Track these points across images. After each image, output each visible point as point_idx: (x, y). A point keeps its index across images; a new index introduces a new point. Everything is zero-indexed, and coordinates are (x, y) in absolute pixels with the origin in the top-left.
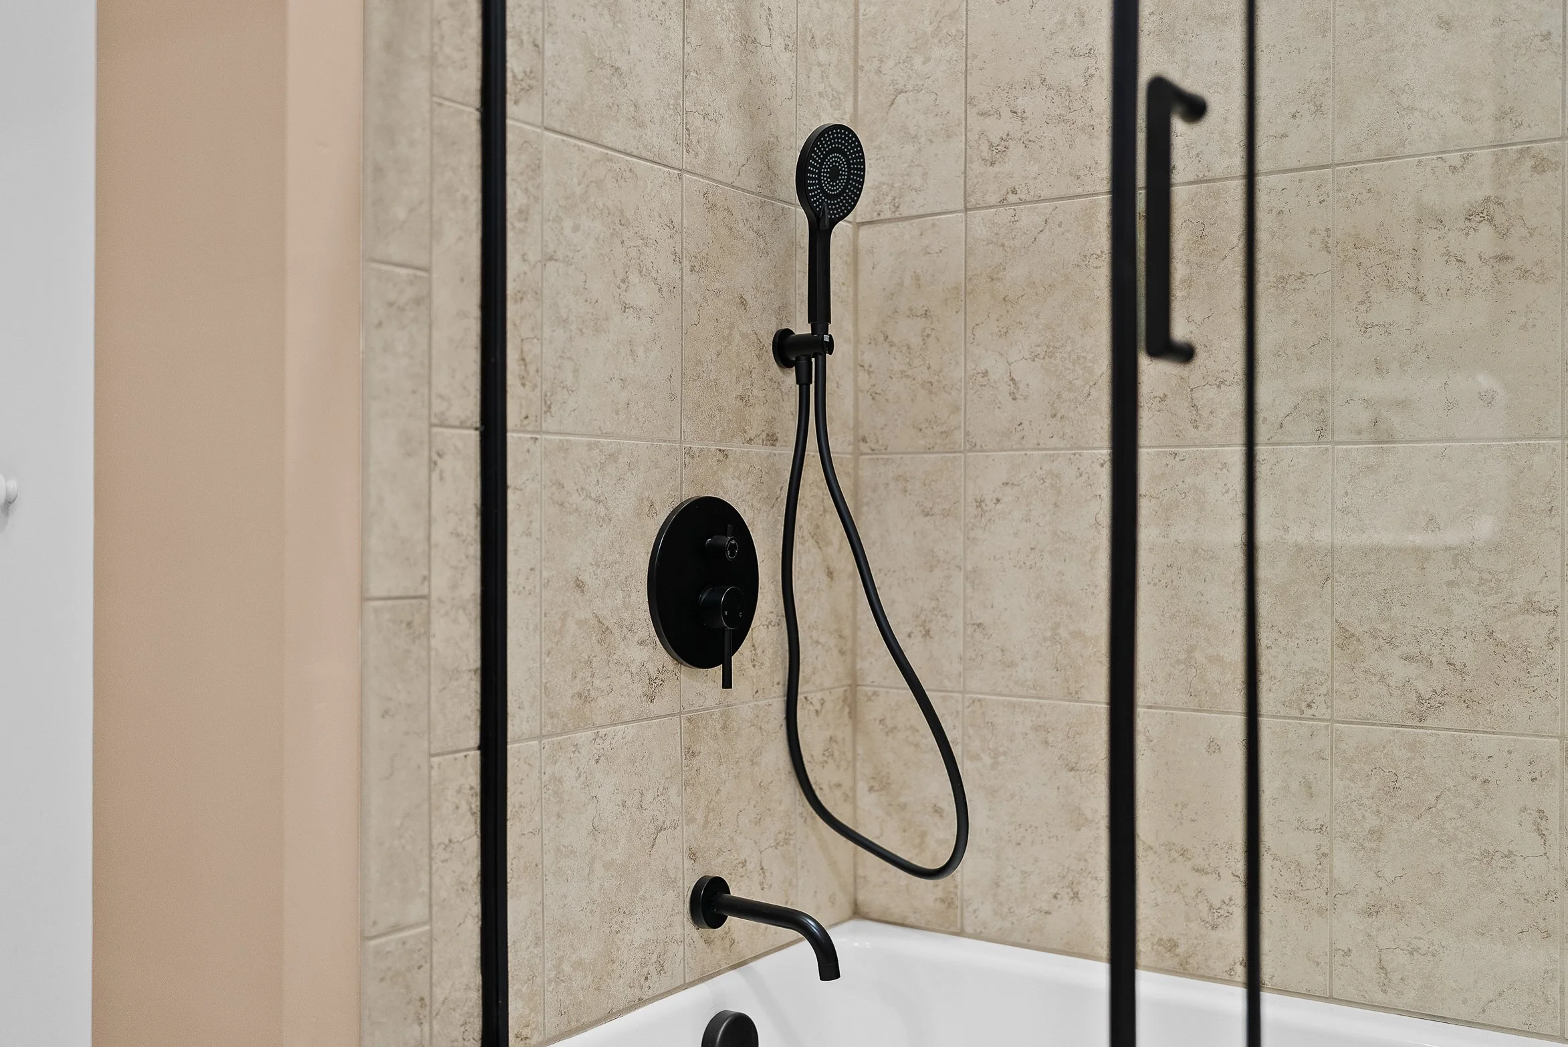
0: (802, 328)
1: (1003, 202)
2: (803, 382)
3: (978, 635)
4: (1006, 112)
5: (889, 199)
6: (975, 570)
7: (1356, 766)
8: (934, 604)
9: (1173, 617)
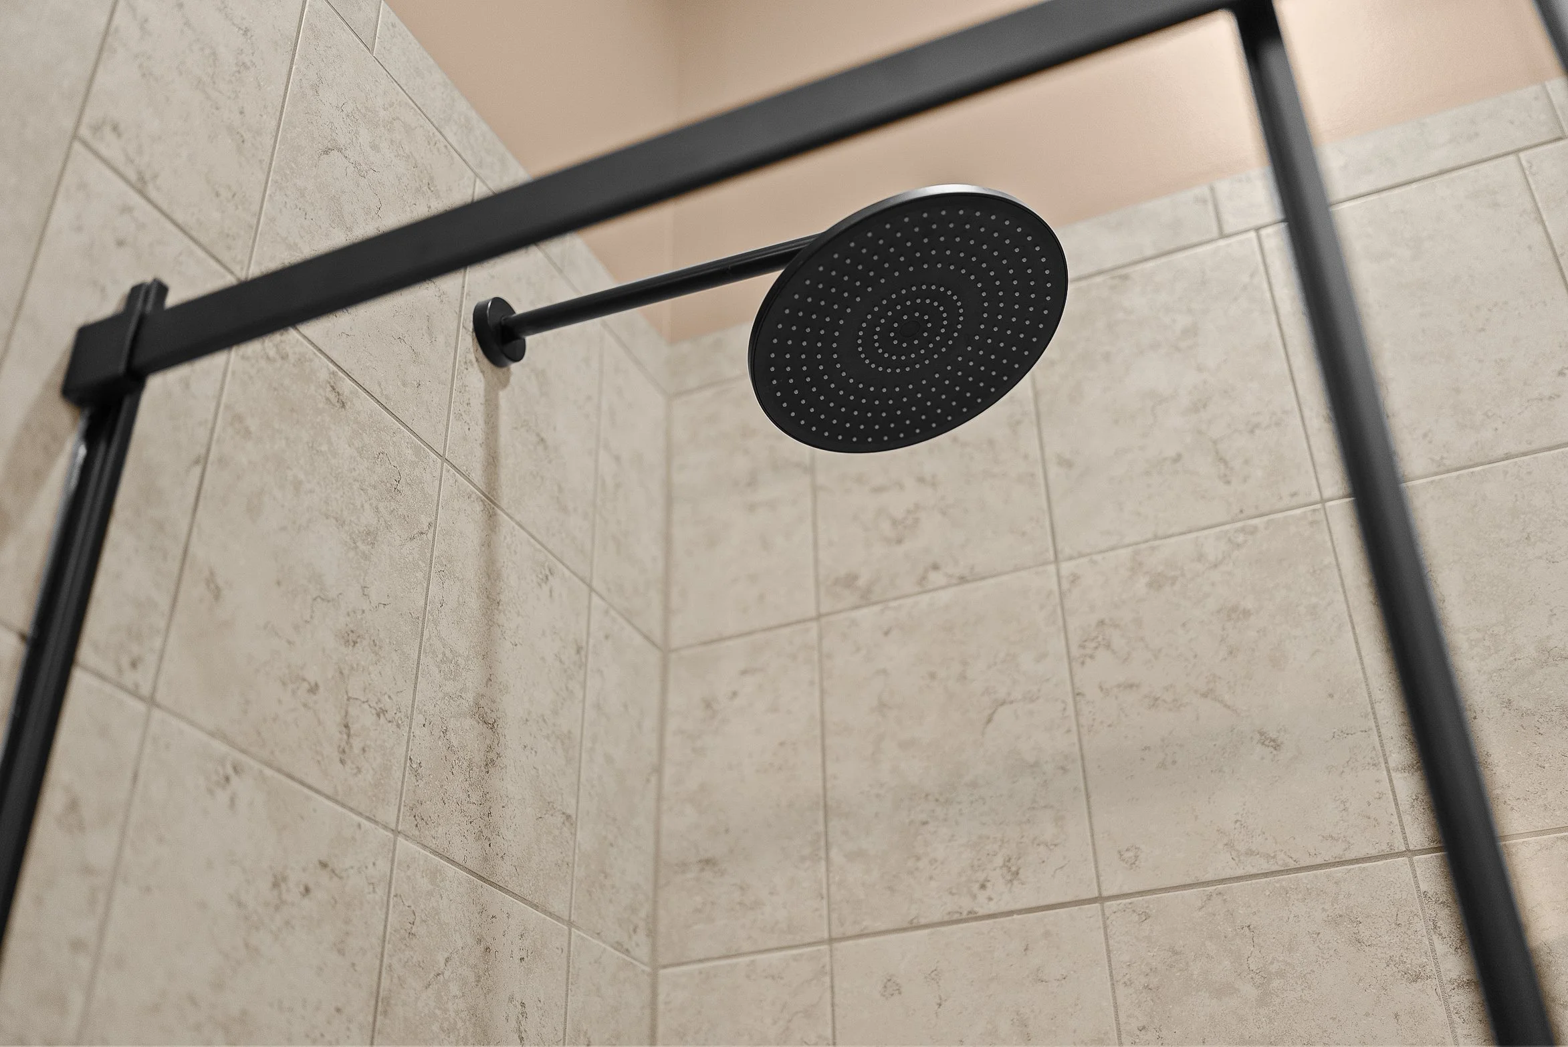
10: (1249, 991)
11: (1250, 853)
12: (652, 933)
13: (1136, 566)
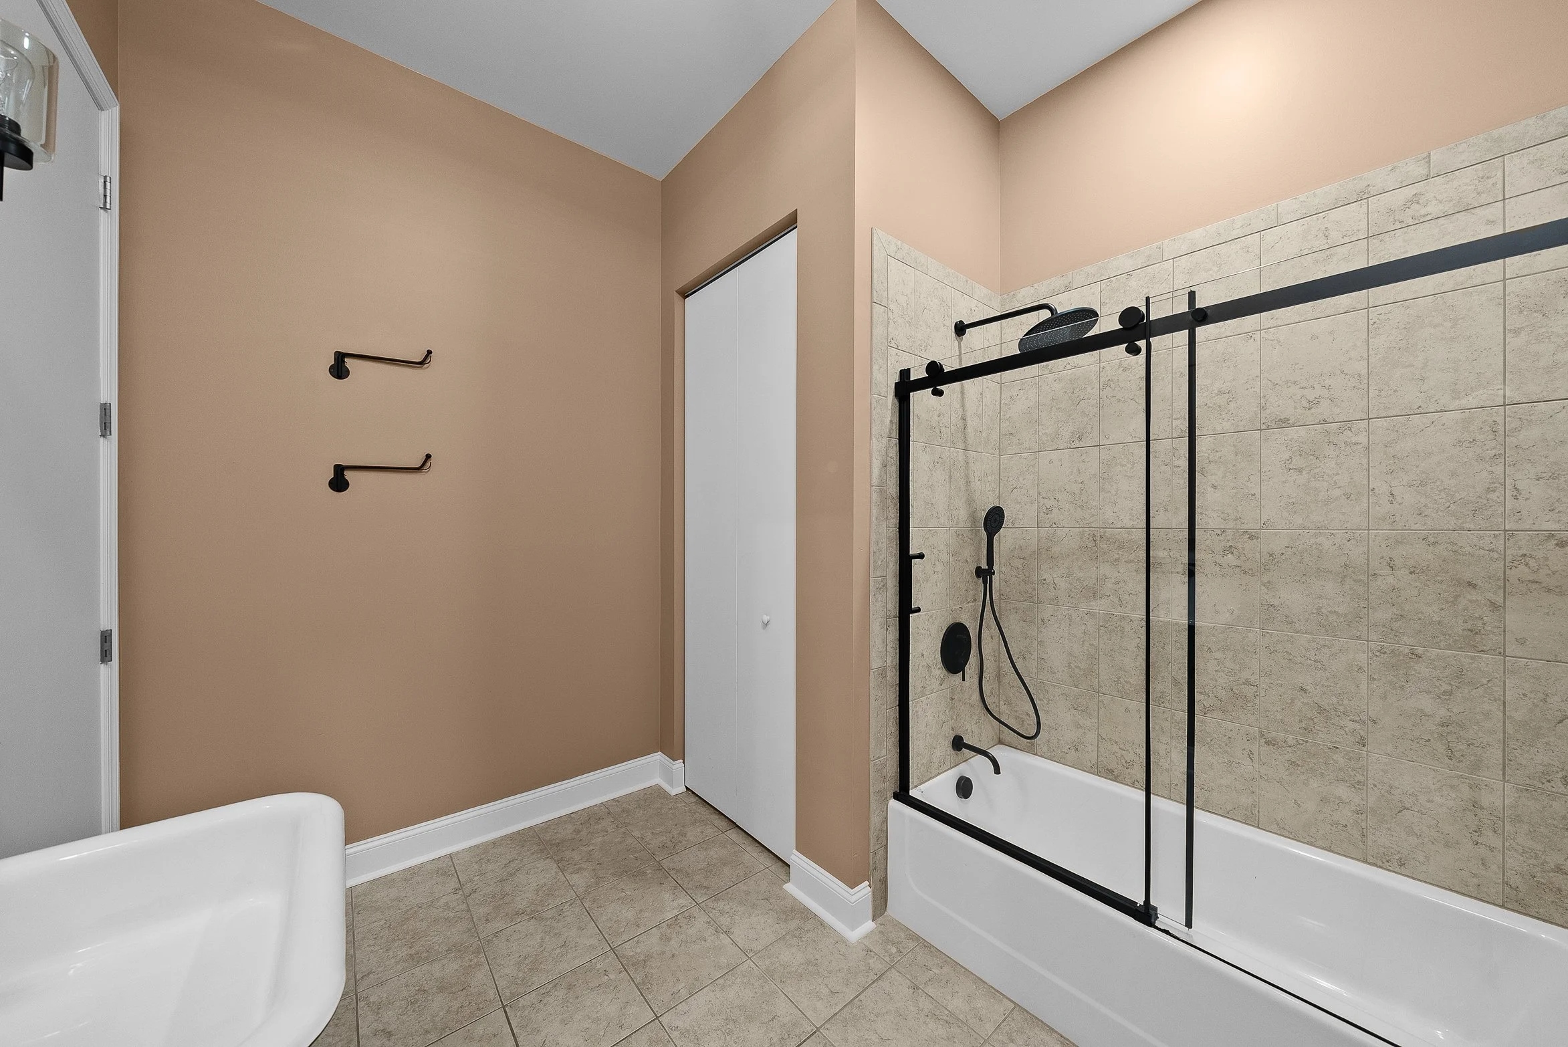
0: (985, 566)
1: (1051, 527)
2: (985, 582)
3: (1042, 662)
4: (1052, 498)
5: (1011, 521)
6: (1041, 641)
7: (1180, 725)
8: (1027, 649)
9: (1112, 666)
10: (1129, 466)
11: (1135, 437)
12: (999, 449)
13: (1120, 365)
